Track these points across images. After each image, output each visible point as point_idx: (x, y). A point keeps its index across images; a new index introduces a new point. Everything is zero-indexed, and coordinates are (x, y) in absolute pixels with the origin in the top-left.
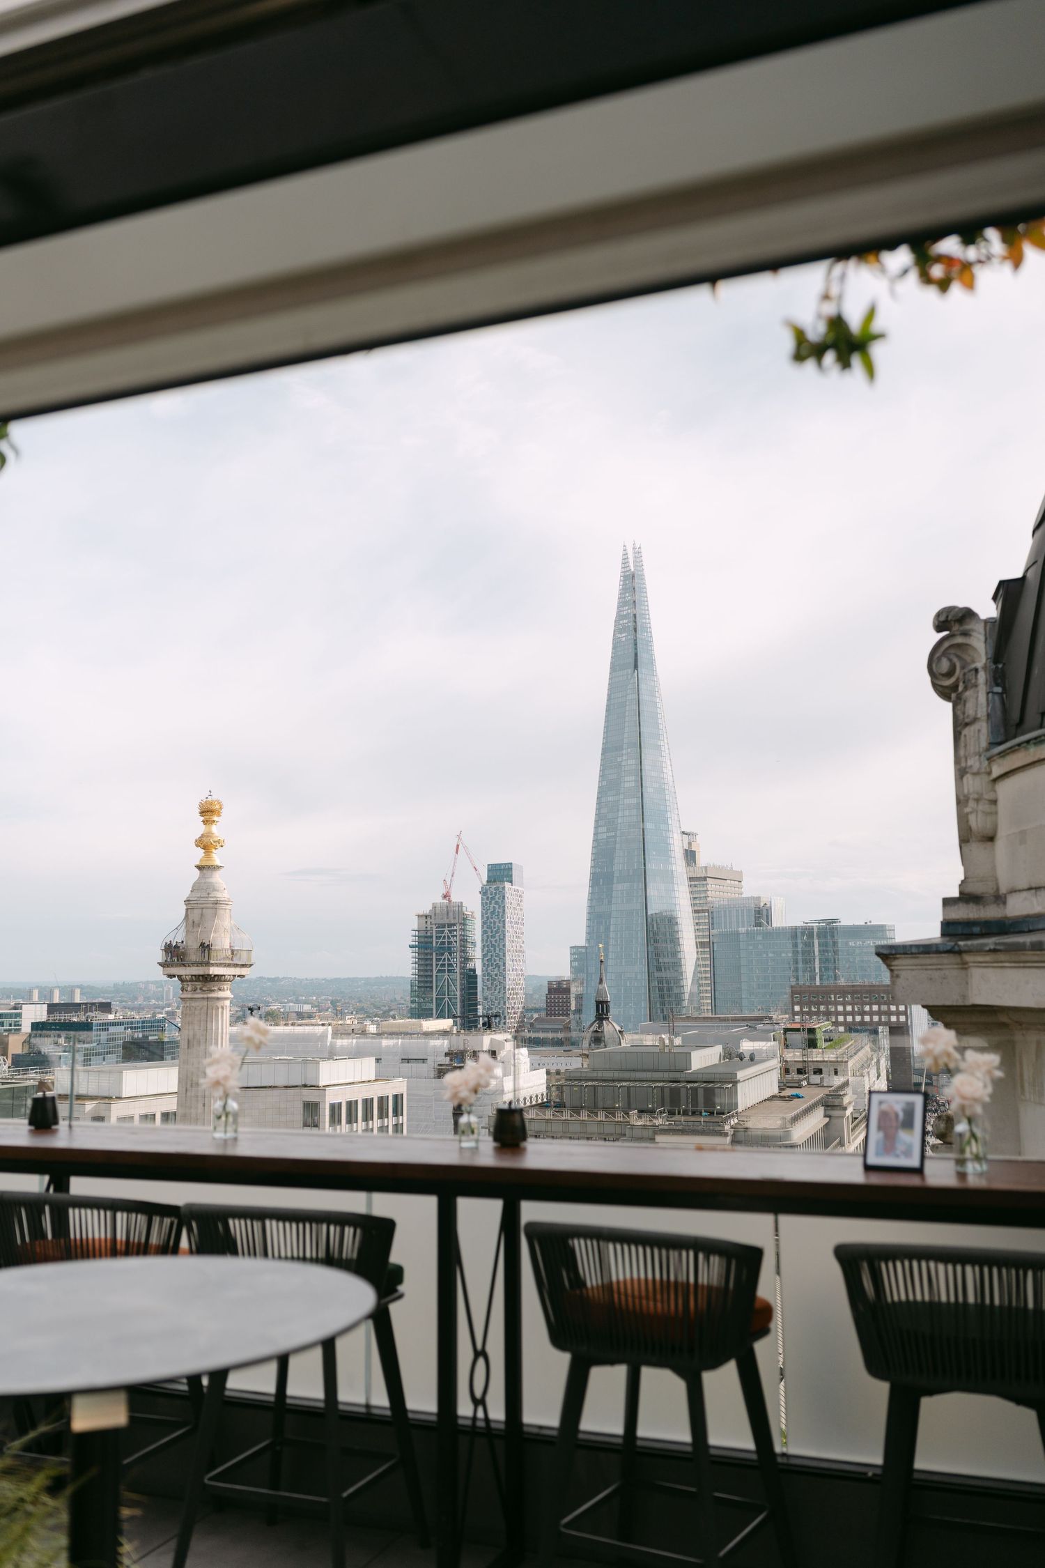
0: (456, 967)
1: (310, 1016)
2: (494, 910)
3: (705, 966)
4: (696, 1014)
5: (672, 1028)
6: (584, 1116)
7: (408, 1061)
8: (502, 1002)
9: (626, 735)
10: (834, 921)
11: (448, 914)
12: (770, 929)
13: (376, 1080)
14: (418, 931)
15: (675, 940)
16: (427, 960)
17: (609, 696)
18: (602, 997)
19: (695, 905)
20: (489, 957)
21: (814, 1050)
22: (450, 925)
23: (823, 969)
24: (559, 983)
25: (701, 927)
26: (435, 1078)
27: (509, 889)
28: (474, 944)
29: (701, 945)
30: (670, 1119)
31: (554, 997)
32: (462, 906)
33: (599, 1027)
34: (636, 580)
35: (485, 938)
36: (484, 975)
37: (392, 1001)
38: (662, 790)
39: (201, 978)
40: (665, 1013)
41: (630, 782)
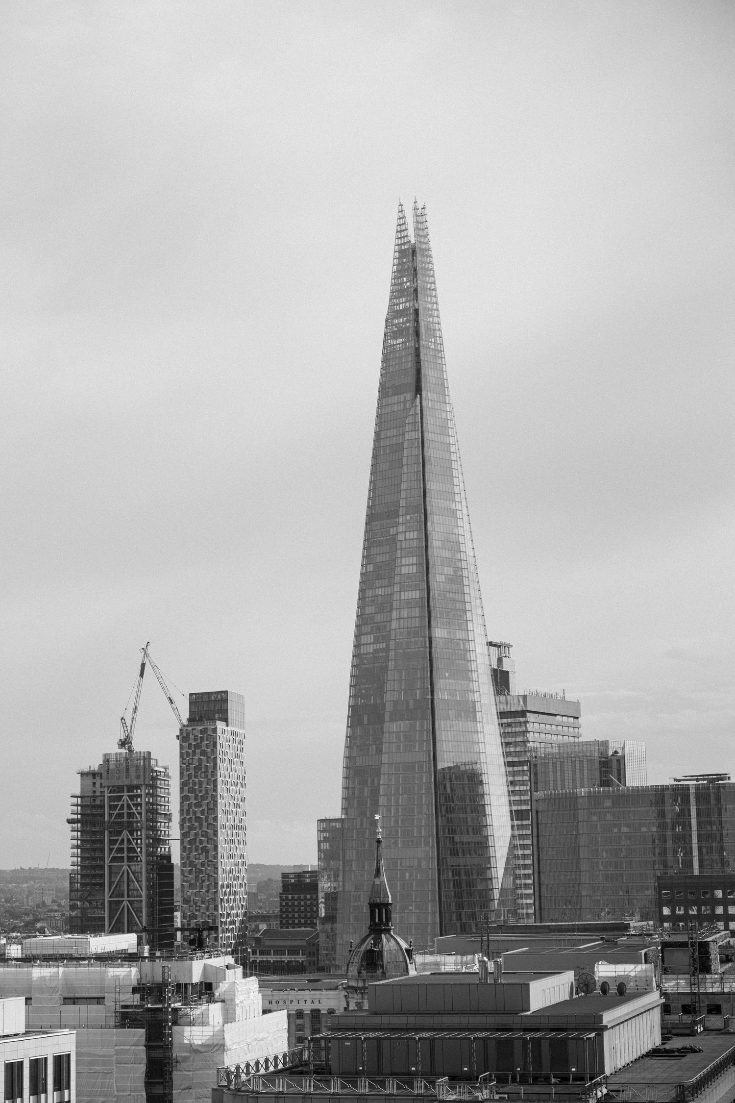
0: (141, 852)
2: (200, 764)
3: (523, 847)
4: (511, 922)
5: (486, 943)
7: (74, 1000)
8: (212, 906)
9: (403, 494)
10: (721, 777)
11: (127, 770)
12: (623, 790)
13: (27, 1033)
14: (81, 797)
15: (478, 809)
16: (94, 842)
17: (378, 438)
18: (380, 897)
19: (508, 754)
20: (192, 837)
21: (708, 976)
22: (131, 788)
23: (704, 850)
24: (300, 876)
25: (517, 788)
26: (116, 1027)
27: (224, 731)
28: (168, 817)
29: (517, 815)
30: (501, 1090)
31: (293, 898)
32: (150, 759)
33: (375, 945)
34: (418, 258)
35: (186, 808)
36: (183, 865)
37: (38, 906)
38: (457, 579)
40: (464, 921)
41: (408, 566)
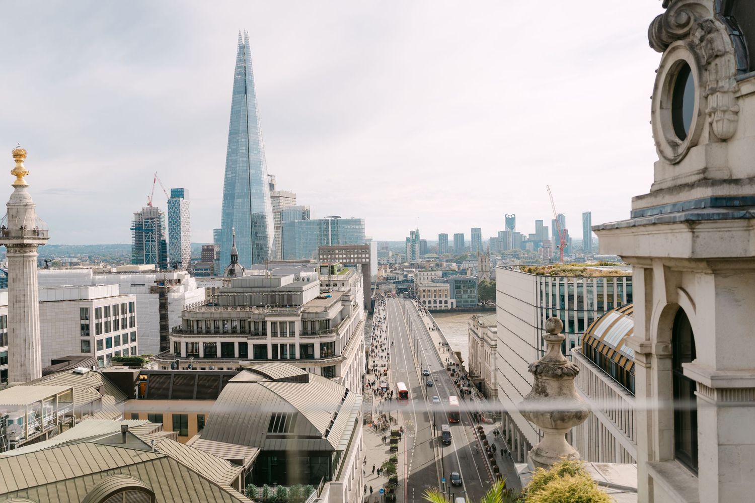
0: (155, 239)
1: (77, 264)
2: (175, 211)
3: (278, 238)
4: (274, 260)
5: (267, 267)
6: (230, 309)
7: (135, 285)
8: (179, 256)
9: (241, 127)
10: (338, 217)
11: (150, 213)
12: (309, 221)
13: (120, 295)
14: (135, 221)
15: (264, 226)
16: (140, 236)
17: (232, 107)
18: (234, 253)
19: (274, 209)
20: (172, 234)
21: (333, 275)
22: (152, 219)
23: (333, 239)
24: (208, 246)
25: (277, 220)
26: (149, 293)
27: (182, 201)
28: (164, 228)
29: (277, 228)
30: (272, 310)
31: (206, 253)
32: (158, 209)
33: (233, 267)
34: (246, 49)
35: (170, 225)
36: (170, 243)
37: (121, 256)
38: (258, 154)
39: (19, 245)
40: (260, 260)
41: (243, 150)
